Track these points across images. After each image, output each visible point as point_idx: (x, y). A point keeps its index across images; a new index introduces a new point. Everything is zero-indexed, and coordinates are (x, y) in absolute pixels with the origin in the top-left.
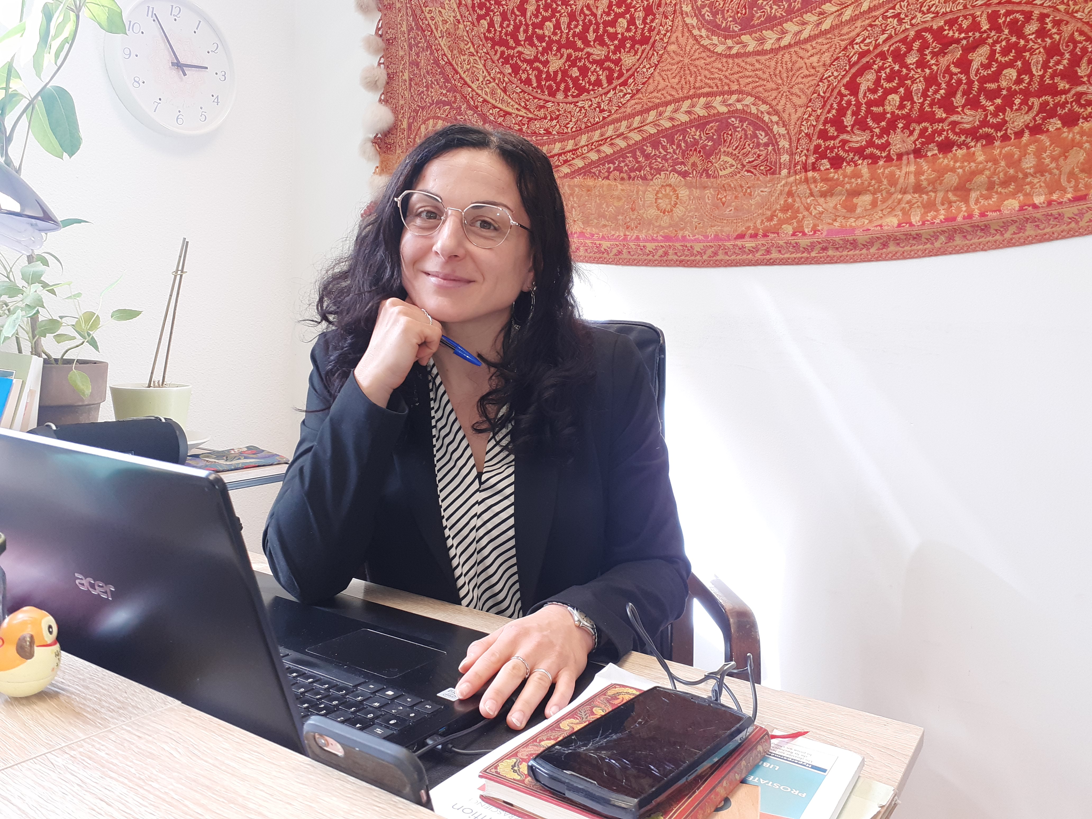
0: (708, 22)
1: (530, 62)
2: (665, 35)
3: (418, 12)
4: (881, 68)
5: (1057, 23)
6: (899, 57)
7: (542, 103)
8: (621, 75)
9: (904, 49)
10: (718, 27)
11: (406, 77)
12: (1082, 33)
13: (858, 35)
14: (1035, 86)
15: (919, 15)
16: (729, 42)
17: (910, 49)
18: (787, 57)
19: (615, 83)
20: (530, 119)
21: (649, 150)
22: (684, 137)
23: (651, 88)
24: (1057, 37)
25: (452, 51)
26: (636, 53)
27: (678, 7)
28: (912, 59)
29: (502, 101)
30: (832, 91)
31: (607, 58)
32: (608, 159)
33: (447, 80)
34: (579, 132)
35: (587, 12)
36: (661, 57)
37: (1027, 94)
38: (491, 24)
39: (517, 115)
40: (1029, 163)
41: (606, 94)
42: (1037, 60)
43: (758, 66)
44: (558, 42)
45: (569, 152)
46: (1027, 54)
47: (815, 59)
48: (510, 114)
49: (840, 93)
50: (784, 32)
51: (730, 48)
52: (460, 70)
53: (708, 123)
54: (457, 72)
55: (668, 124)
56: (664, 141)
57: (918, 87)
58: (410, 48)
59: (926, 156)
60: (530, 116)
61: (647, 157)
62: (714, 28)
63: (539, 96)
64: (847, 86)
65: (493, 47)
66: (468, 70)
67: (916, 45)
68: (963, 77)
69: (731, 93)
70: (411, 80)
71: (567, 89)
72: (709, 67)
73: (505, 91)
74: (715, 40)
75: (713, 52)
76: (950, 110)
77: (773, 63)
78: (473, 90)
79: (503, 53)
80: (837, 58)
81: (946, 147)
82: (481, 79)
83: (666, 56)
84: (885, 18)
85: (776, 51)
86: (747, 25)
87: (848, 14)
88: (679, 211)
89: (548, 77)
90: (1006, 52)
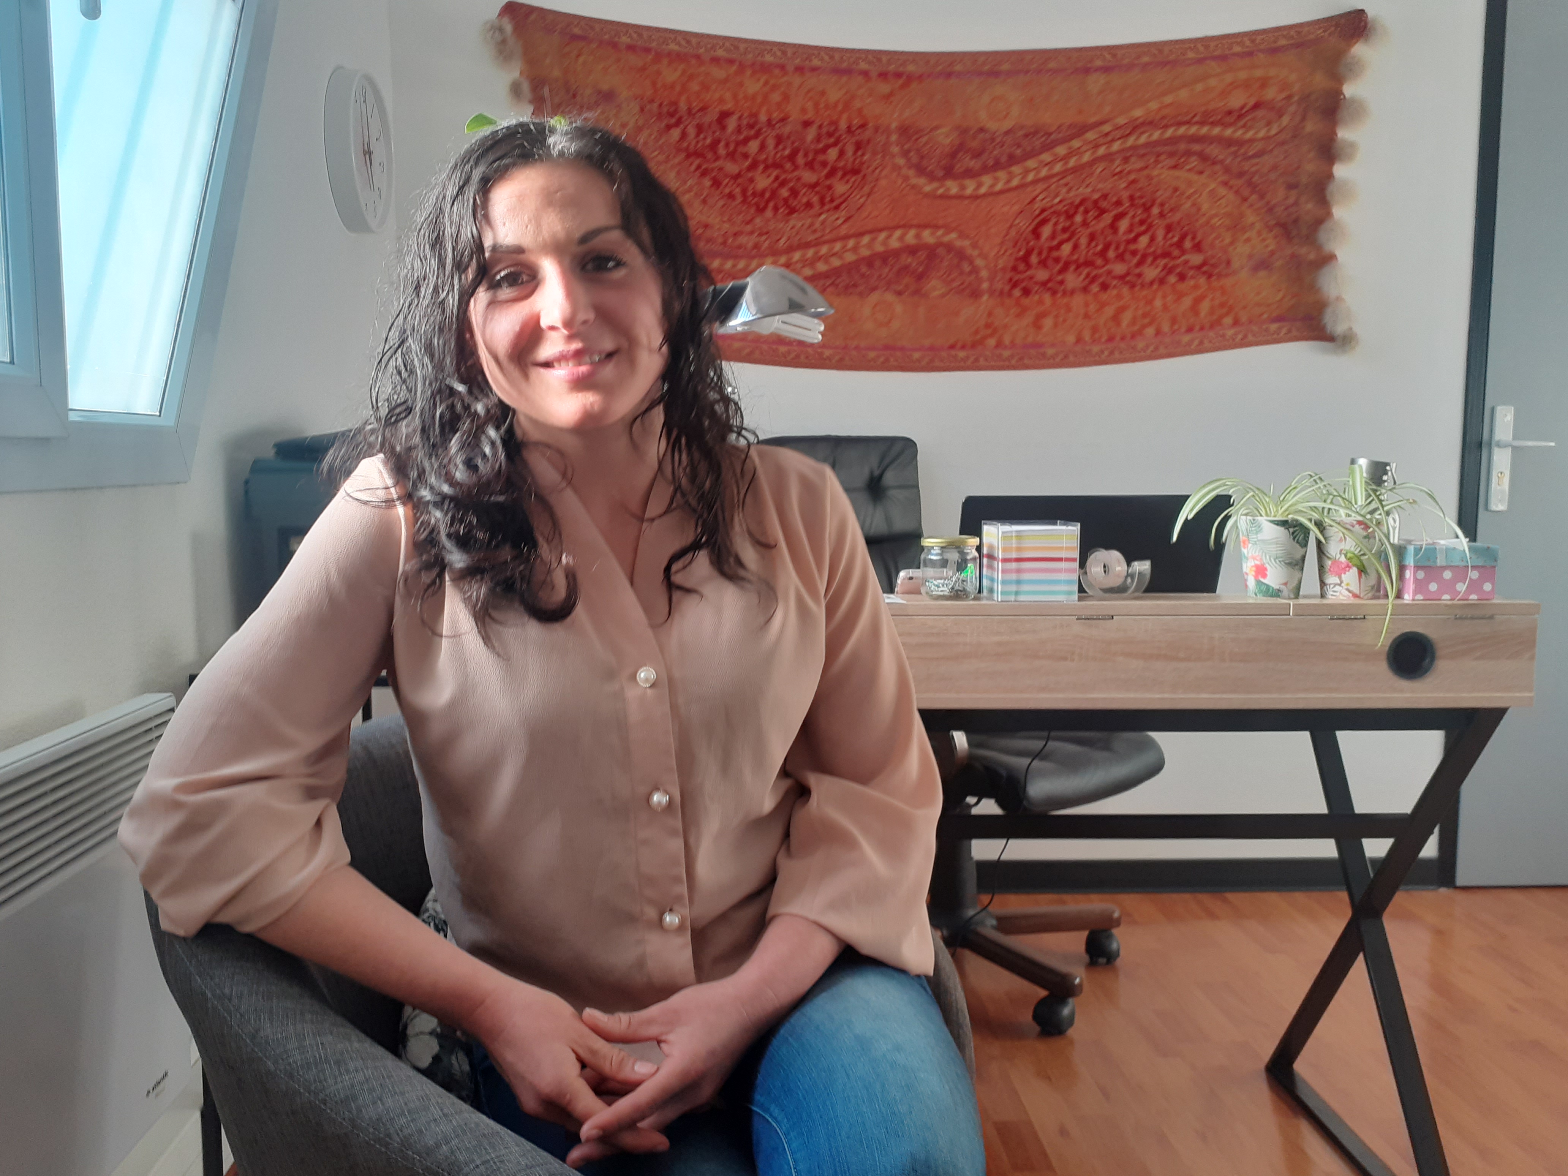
0: (916, 165)
1: (734, 178)
2: (875, 170)
4: (1056, 224)
5: (1171, 210)
7: (748, 218)
9: (1072, 212)
10: (925, 170)
12: (1186, 219)
13: (1039, 194)
14: (1160, 251)
15: (1083, 187)
16: (935, 185)
17: (1077, 211)
18: (984, 203)
21: (863, 269)
22: (897, 261)
23: (863, 215)
24: (1172, 220)
26: (847, 182)
27: (886, 147)
28: (1079, 218)
30: (1020, 236)
31: (818, 183)
32: (825, 275)
35: (794, 137)
36: (873, 188)
37: (1155, 256)
38: (684, 135)
41: (819, 215)
43: (960, 208)
44: (765, 161)
46: (1154, 228)
47: (1005, 210)
49: (1026, 238)
50: (981, 183)
51: (936, 190)
53: (918, 251)
55: (881, 249)
56: (878, 263)
59: (1091, 292)
60: (736, 229)
61: (863, 275)
62: (920, 170)
63: (746, 211)
64: (1032, 232)
65: (687, 158)
67: (1080, 209)
68: (1114, 239)
69: (939, 227)
74: (922, 180)
75: (921, 190)
76: (1107, 260)
77: (973, 207)
79: (699, 165)
80: (1024, 210)
81: (1104, 287)
83: (876, 189)
84: (1059, 185)
85: (975, 197)
86: (949, 173)
87: (1031, 177)
88: (895, 325)
89: (754, 194)
90: (1140, 224)
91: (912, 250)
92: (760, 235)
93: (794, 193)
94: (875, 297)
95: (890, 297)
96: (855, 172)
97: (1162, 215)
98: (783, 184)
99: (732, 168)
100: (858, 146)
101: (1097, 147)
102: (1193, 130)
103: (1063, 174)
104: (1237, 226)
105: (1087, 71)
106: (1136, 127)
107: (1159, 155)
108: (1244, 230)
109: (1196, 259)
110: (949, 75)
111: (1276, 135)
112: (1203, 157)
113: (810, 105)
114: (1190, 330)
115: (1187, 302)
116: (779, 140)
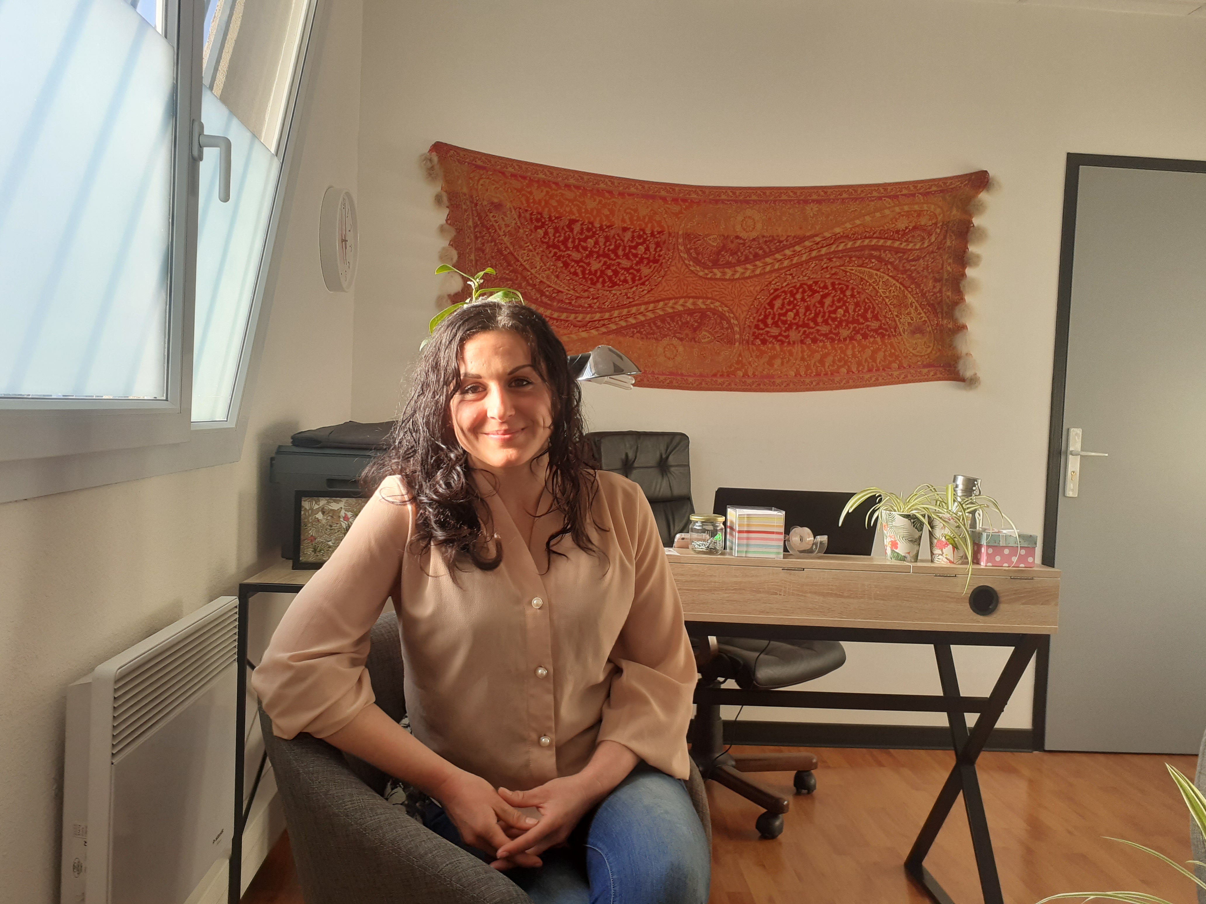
0: (695, 258)
1: (577, 262)
2: (668, 260)
3: (483, 215)
4: (785, 299)
5: (859, 293)
6: (793, 295)
7: (586, 288)
8: (640, 279)
9: (795, 291)
10: (700, 261)
11: (472, 257)
12: (868, 299)
13: (773, 280)
14: (851, 319)
15: (802, 277)
16: (706, 271)
17: (797, 292)
18: (738, 285)
19: (637, 282)
20: (577, 298)
21: (659, 323)
22: (681, 319)
23: (660, 289)
24: (859, 299)
25: (514, 246)
26: (650, 267)
27: (676, 246)
28: (799, 296)
29: (556, 283)
30: (761, 305)
31: (631, 268)
32: (634, 326)
33: (509, 264)
34: (613, 308)
35: (617, 238)
36: (666, 272)
37: (847, 322)
38: (546, 233)
39: (567, 294)
40: (849, 352)
41: (632, 288)
43: (722, 287)
44: (597, 252)
45: (606, 319)
46: (847, 304)
47: (752, 288)
48: (562, 292)
49: (765, 307)
50: (736, 271)
51: (707, 274)
52: (520, 259)
53: (694, 313)
54: (518, 261)
55: (671, 311)
56: (668, 319)
57: (802, 311)
58: (476, 238)
59: (805, 344)
60: (577, 295)
61: (658, 327)
62: (697, 262)
63: (584, 283)
64: (769, 304)
65: (548, 248)
66: (528, 260)
67: (801, 290)
68: (822, 310)
69: (708, 298)
71: (604, 282)
72: (695, 282)
73: (557, 277)
74: (698, 268)
75: (697, 274)
76: (817, 324)
77: (730, 287)
78: (532, 274)
79: (555, 254)
80: (763, 290)
81: (815, 341)
82: (538, 268)
83: (669, 272)
84: (786, 275)
85: (732, 280)
86: (716, 264)
87: (768, 269)
88: (678, 359)
89: (590, 273)
90: (839, 301)
91: (691, 312)
92: (593, 299)
93: (616, 273)
94: (665, 341)
95: (675, 341)
96: (656, 261)
97: (853, 296)
98: (608, 267)
99: (576, 256)
100: (658, 245)
101: (811, 250)
102: (874, 242)
103: (789, 268)
104: (902, 304)
105: (806, 202)
106: (837, 239)
107: (850, 258)
108: (906, 307)
109: (875, 325)
110: (717, 202)
111: (928, 246)
112: (880, 259)
113: (627, 218)
114: (870, 370)
115: (868, 352)
116: (607, 239)
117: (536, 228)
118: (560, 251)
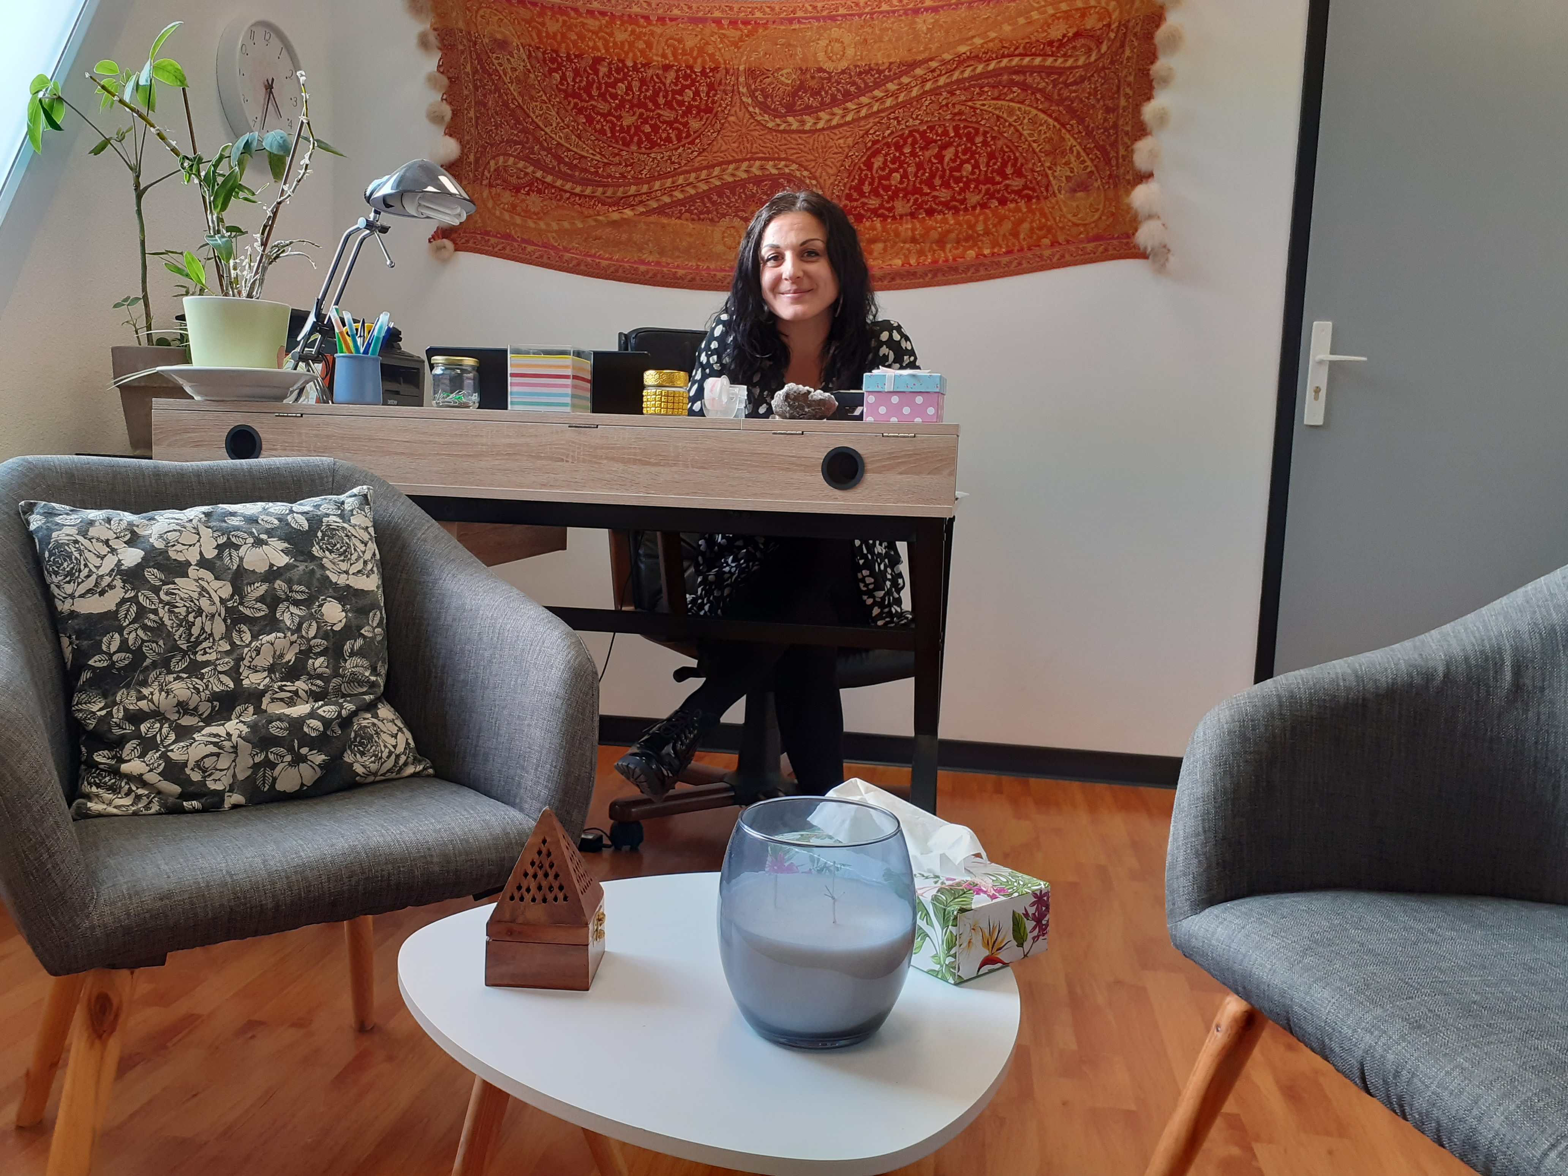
0: (761, 103)
1: (604, 116)
2: (725, 108)
3: (484, 57)
4: (887, 154)
5: (993, 138)
6: (899, 148)
7: (616, 151)
8: (688, 135)
9: (901, 142)
10: (769, 107)
11: (472, 114)
12: (1007, 146)
13: (871, 128)
14: (982, 177)
15: (911, 120)
16: (778, 121)
17: (905, 143)
18: (821, 137)
19: (684, 141)
20: (605, 164)
21: (715, 198)
22: (744, 191)
23: (715, 149)
24: (994, 147)
25: (523, 98)
26: (701, 119)
27: (735, 87)
28: (907, 150)
29: (577, 146)
30: (855, 166)
31: (676, 120)
32: (681, 203)
33: (518, 122)
34: (653, 179)
35: (656, 80)
36: (723, 124)
37: (978, 182)
38: (563, 78)
39: (592, 159)
40: (980, 228)
41: (676, 149)
42: (983, 160)
43: (800, 141)
44: (630, 101)
45: (644, 194)
46: (977, 156)
47: (841, 141)
48: (586, 157)
49: (860, 168)
50: (819, 119)
51: (779, 125)
52: (532, 114)
53: (763, 181)
54: (529, 116)
55: (731, 179)
56: (727, 192)
57: (912, 169)
58: (476, 88)
59: (918, 218)
60: (605, 161)
61: (714, 203)
62: (765, 108)
63: (614, 145)
64: (865, 164)
65: (566, 98)
66: (541, 116)
67: (910, 140)
68: (939, 166)
69: (780, 159)
70: (477, 118)
71: (639, 143)
72: (763, 138)
73: (579, 137)
74: (767, 117)
75: (765, 126)
76: (933, 187)
77: (811, 141)
78: (546, 133)
79: (576, 104)
80: (857, 143)
81: (930, 212)
82: (554, 125)
83: (727, 125)
84: (889, 119)
85: (813, 132)
86: (791, 109)
87: (863, 112)
89: (622, 130)
90: (964, 152)
91: (755, 180)
92: (626, 166)
93: (655, 128)
94: (724, 222)
96: (709, 110)
97: (985, 143)
98: (646, 122)
99: (602, 107)
100: (711, 87)
101: (925, 81)
102: (1016, 61)
103: (893, 109)
104: (1057, 150)
105: (917, 11)
106: (961, 61)
107: (981, 87)
108: (1063, 154)
109: (1017, 183)
110: (793, 19)
111: (1096, 60)
112: (1024, 87)
113: (669, 52)
114: (1009, 252)
115: (1007, 226)
116: (643, 82)
117: (551, 71)
118: (582, 100)
